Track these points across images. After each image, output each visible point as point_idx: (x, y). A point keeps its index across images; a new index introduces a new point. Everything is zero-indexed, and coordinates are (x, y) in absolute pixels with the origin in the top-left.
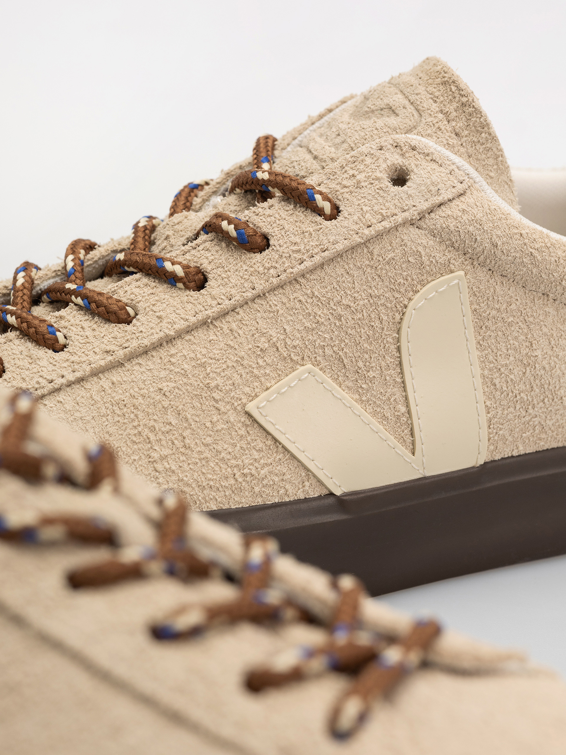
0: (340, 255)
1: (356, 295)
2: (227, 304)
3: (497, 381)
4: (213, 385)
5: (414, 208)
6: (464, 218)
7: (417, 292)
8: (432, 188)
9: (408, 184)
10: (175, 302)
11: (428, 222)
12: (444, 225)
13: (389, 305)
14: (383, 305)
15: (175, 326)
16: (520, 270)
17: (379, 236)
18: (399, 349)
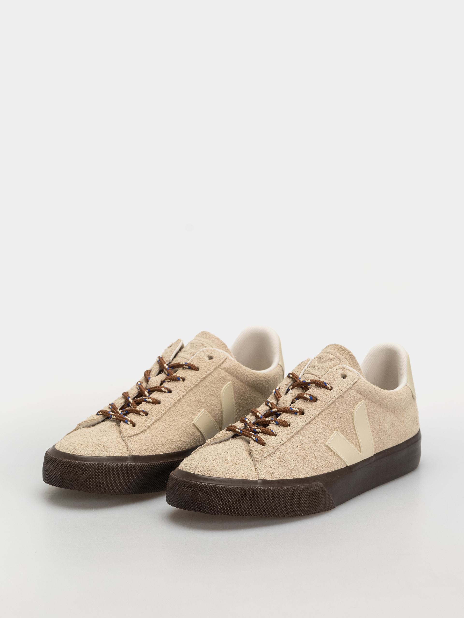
0: (336, 399)
1: (342, 410)
2: (312, 417)
3: (374, 431)
4: (316, 439)
5: (350, 384)
6: (362, 385)
7: (355, 407)
8: (353, 378)
9: (347, 378)
10: (299, 418)
11: (354, 388)
12: (358, 388)
13: (350, 412)
14: (348, 412)
15: (302, 425)
16: (376, 398)
17: (344, 393)
18: (353, 424)
